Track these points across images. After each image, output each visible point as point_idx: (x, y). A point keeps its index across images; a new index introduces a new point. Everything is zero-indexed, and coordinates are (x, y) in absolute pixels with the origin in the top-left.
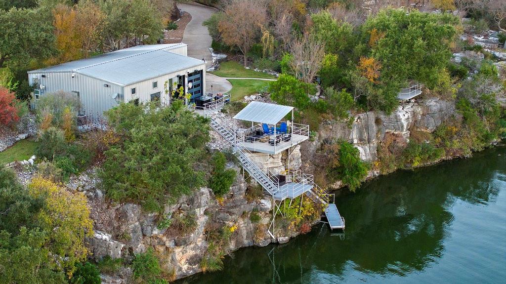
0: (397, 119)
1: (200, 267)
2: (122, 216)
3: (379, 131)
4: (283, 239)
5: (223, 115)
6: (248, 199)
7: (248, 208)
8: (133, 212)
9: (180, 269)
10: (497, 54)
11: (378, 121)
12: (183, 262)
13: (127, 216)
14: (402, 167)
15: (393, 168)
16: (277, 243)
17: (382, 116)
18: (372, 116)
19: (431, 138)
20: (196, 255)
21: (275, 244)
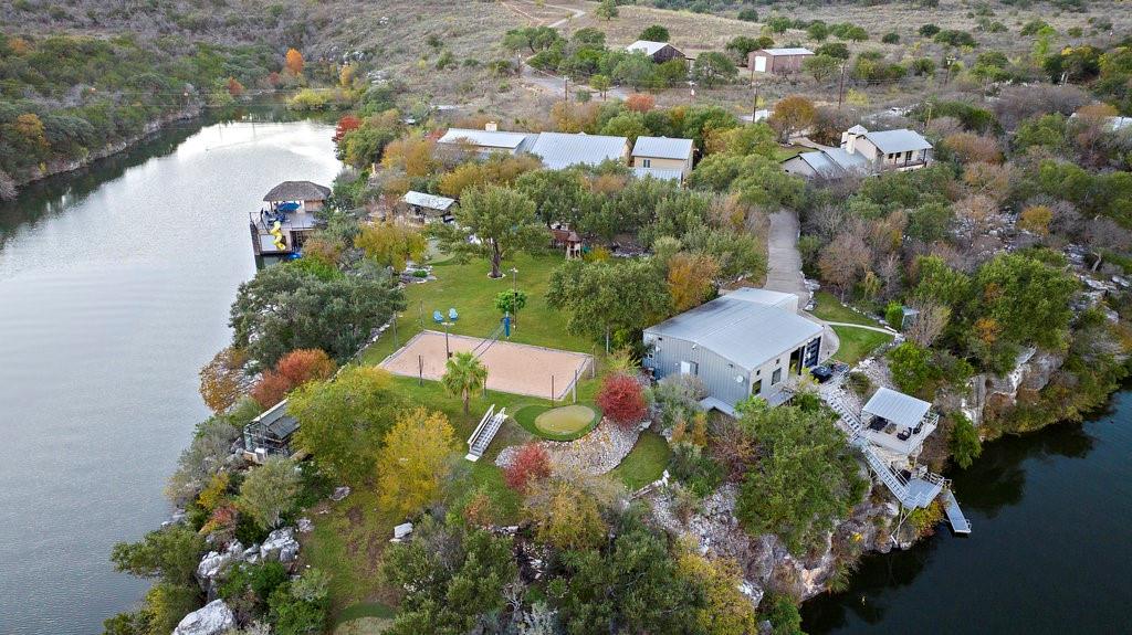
0: (1009, 382)
1: (826, 586)
2: (756, 546)
3: (988, 393)
4: (905, 545)
5: (843, 393)
6: (873, 502)
7: (872, 512)
8: (769, 543)
9: (806, 590)
10: (1090, 282)
11: (988, 384)
12: (809, 582)
13: (762, 547)
14: (1007, 431)
15: (999, 433)
16: (899, 549)
17: (993, 379)
18: (983, 378)
19: (1038, 398)
20: (822, 573)
21: (896, 550)
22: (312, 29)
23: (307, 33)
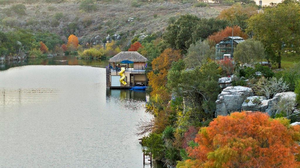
22: (81, 27)
23: (78, 29)
